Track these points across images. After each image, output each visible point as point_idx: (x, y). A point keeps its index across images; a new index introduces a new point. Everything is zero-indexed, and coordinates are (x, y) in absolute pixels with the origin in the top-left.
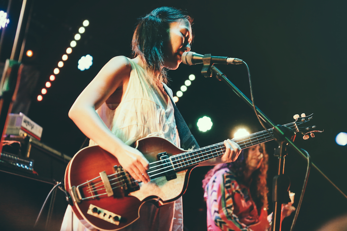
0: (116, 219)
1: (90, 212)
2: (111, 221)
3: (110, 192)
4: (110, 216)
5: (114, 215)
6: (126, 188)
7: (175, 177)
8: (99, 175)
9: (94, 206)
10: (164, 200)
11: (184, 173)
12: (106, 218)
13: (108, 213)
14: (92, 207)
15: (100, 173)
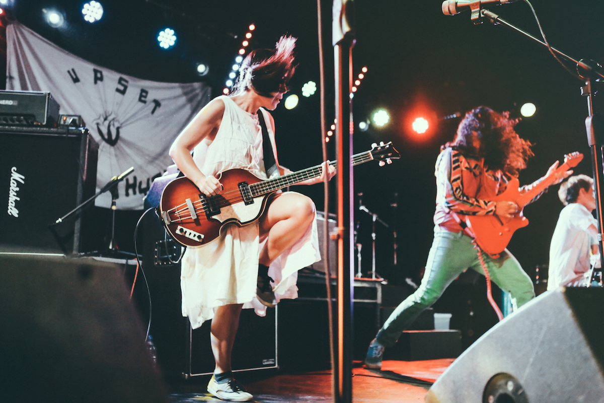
0: (199, 237)
1: (178, 232)
2: (196, 239)
3: (194, 216)
4: (195, 235)
5: (197, 234)
6: (208, 213)
7: (252, 202)
8: (185, 202)
9: (181, 227)
10: (242, 222)
11: (262, 198)
12: (191, 237)
13: (193, 233)
14: (179, 227)
15: (186, 200)
